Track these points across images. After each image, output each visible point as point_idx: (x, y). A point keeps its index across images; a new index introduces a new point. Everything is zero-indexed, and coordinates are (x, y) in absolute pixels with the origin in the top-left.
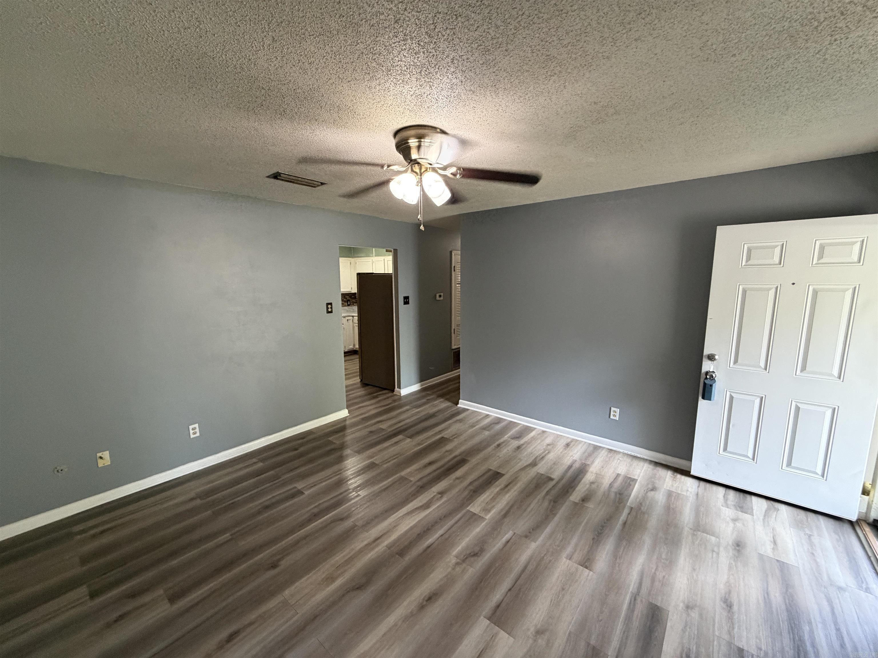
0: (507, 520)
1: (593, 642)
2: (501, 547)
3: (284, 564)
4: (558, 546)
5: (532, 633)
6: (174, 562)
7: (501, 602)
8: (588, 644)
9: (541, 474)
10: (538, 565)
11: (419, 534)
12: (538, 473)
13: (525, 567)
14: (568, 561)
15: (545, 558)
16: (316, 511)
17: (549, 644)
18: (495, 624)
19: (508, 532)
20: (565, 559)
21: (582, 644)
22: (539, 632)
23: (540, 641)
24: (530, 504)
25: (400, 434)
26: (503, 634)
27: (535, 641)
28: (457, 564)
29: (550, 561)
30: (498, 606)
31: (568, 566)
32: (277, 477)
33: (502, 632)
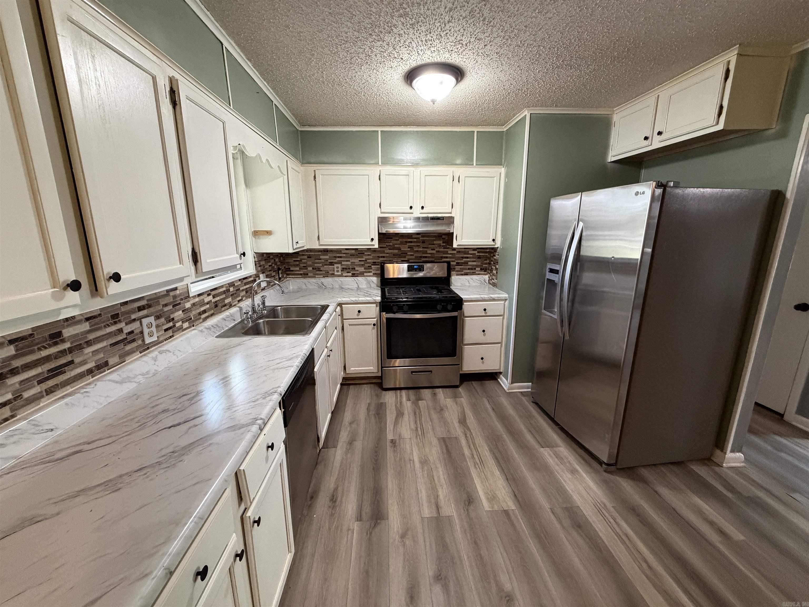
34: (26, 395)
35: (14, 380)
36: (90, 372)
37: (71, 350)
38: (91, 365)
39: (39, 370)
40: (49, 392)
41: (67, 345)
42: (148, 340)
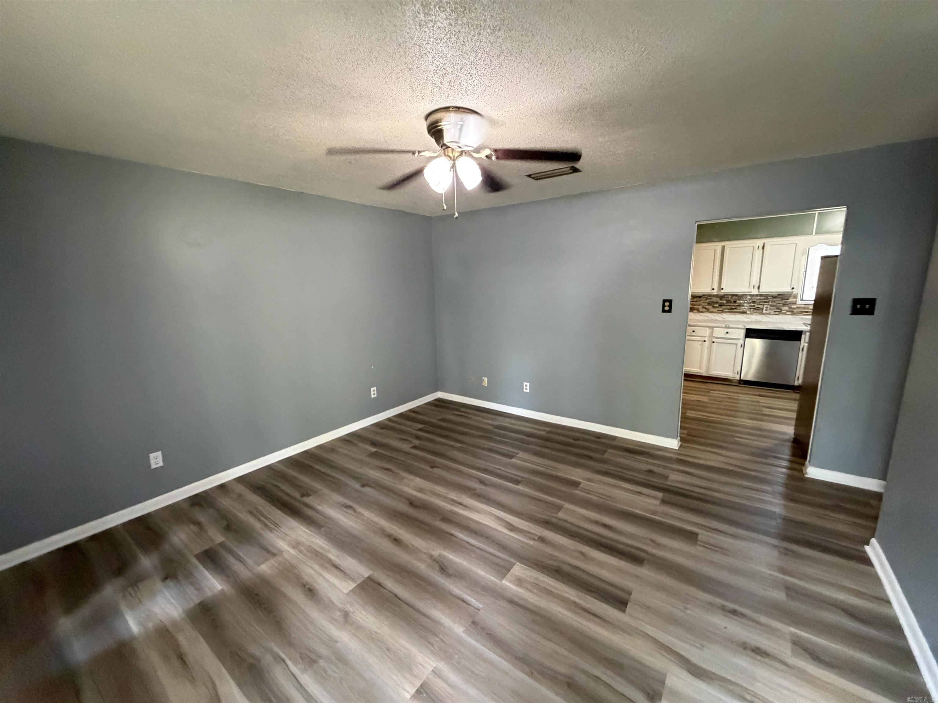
0: (504, 604)
1: (322, 663)
2: (454, 593)
3: (436, 470)
4: (458, 663)
5: (347, 608)
6: (439, 439)
7: (382, 587)
8: (320, 657)
9: (665, 680)
10: (425, 628)
11: (468, 527)
12: (665, 676)
13: (424, 615)
14: (432, 669)
15: (437, 639)
16: (490, 469)
17: (333, 620)
18: (364, 581)
19: (481, 603)
20: (435, 665)
21: (324, 651)
22: (346, 615)
23: (339, 613)
24: (550, 640)
25: (663, 492)
26: (353, 585)
27: (340, 610)
28: (431, 556)
29: (432, 645)
30: (379, 584)
31: (422, 665)
32: (529, 443)
33: (354, 585)
34: (725, 310)
35: (724, 307)
36: (740, 312)
37: (737, 306)
38: (742, 311)
39: (729, 307)
40: (729, 312)
41: (737, 304)
42: (764, 312)
